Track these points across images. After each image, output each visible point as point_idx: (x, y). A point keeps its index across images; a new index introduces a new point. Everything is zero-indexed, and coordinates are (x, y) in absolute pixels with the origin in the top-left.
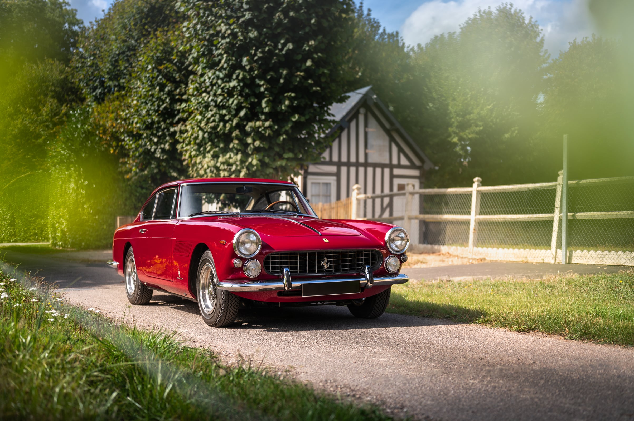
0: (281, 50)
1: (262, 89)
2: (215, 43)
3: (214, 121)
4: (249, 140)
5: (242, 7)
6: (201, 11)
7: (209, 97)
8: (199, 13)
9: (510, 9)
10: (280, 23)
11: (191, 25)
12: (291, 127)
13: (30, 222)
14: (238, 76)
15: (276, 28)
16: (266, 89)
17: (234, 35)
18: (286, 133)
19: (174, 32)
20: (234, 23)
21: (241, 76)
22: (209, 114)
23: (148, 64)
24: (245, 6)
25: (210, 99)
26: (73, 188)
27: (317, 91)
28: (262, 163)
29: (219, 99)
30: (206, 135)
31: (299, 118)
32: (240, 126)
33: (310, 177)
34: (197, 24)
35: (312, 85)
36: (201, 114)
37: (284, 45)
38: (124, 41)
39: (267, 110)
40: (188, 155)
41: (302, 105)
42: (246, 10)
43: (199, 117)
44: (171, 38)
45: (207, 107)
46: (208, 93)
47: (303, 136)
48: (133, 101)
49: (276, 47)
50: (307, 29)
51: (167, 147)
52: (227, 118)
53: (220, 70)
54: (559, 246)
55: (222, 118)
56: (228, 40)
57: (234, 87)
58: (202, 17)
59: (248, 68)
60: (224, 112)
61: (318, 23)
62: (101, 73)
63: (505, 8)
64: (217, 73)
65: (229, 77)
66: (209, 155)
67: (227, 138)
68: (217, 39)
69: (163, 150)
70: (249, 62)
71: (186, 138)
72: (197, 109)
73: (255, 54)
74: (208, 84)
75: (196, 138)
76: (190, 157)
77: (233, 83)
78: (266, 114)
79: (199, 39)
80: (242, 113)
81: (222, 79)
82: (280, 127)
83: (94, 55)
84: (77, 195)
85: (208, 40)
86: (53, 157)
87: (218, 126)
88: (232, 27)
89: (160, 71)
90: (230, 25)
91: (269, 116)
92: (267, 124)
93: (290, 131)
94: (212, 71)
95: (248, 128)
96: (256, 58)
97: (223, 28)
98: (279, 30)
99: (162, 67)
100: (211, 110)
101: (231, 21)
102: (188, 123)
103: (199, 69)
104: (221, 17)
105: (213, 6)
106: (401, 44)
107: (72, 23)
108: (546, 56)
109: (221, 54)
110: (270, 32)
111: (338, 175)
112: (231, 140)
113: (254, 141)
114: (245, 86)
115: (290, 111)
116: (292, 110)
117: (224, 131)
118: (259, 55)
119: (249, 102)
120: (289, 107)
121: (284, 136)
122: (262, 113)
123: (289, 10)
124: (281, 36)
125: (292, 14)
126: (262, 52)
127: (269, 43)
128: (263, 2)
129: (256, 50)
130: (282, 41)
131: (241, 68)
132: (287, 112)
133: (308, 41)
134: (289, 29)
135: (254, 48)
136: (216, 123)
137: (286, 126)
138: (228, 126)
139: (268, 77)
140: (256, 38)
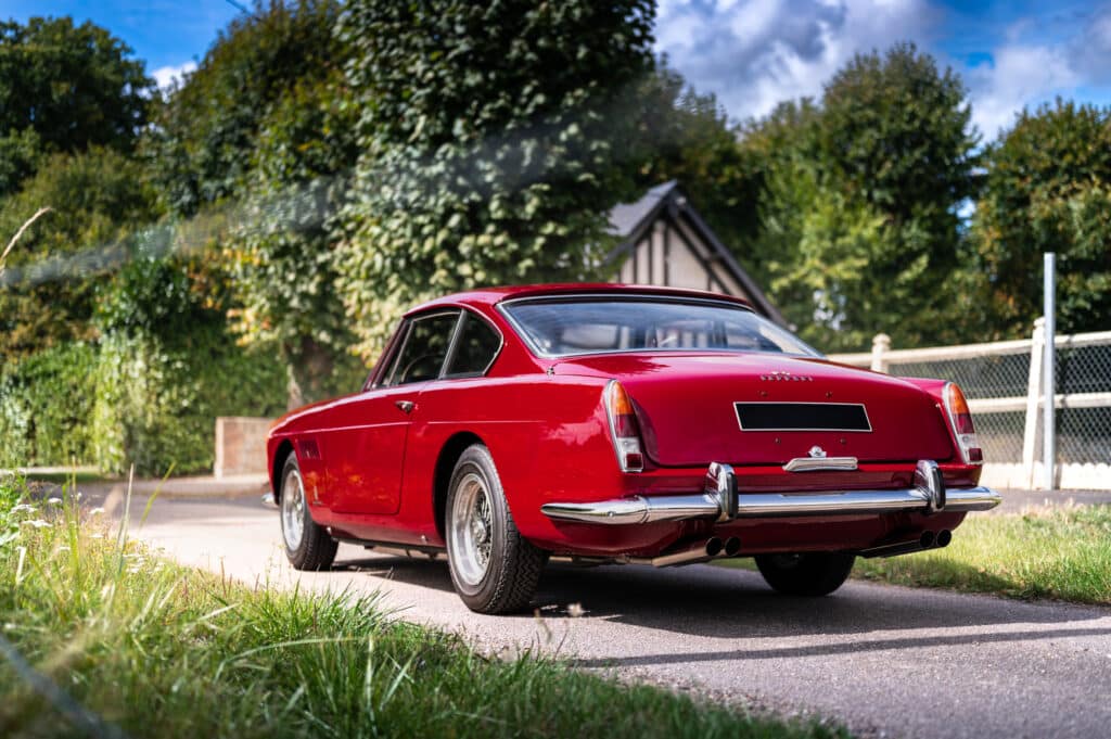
0: (524, 107)
1: (488, 178)
2: (405, 95)
3: (403, 236)
4: (466, 270)
5: (452, 30)
6: (380, 40)
7: (394, 194)
8: (375, 44)
9: (911, 54)
10: (520, 61)
11: (362, 65)
12: (543, 247)
13: (62, 431)
14: (445, 154)
15: (514, 69)
16: (497, 179)
17: (439, 81)
18: (534, 256)
19: (326, 84)
20: (438, 60)
21: (450, 155)
22: (394, 224)
23: (279, 142)
24: (459, 29)
25: (396, 197)
26: (140, 370)
27: (587, 181)
29: (412, 197)
30: (388, 262)
31: (556, 229)
32: (450, 246)
34: (371, 63)
35: (579, 171)
36: (379, 223)
37: (531, 96)
38: (234, 109)
39: (499, 215)
40: (355, 297)
41: (561, 207)
42: (461, 36)
43: (375, 230)
44: (320, 96)
45: (389, 210)
46: (393, 186)
47: (562, 264)
48: (251, 207)
49: (514, 102)
50: (571, 70)
51: (312, 288)
52: (426, 230)
53: (415, 144)
54: (1039, 456)
55: (417, 231)
56: (428, 90)
57: (439, 175)
58: (381, 50)
59: (464, 138)
60: (421, 219)
61: (590, 58)
62: (192, 167)
63: (902, 52)
64: (410, 149)
65: (427, 159)
66: (394, 298)
67: (427, 265)
68: (408, 89)
69: (304, 296)
70: (466, 128)
71: (352, 267)
72: (372, 216)
73: (477, 116)
74: (391, 169)
75: (371, 267)
76: (360, 301)
77: (439, 168)
78: (496, 222)
79: (376, 89)
80: (454, 221)
81: (417, 160)
82: (523, 246)
83: (180, 135)
84: (148, 380)
85: (393, 92)
86: (105, 316)
87: (410, 244)
88: (436, 67)
89: (299, 156)
90: (433, 63)
91: (502, 225)
92: (499, 240)
93: (541, 253)
94: (400, 146)
95: (464, 249)
96: (478, 122)
97: (419, 67)
98: (520, 72)
99: (303, 148)
100: (398, 217)
101: (434, 56)
102: (355, 240)
103: (376, 144)
104: (415, 49)
105: (402, 30)
106: (719, 117)
107: (137, 85)
108: (976, 136)
109: (416, 115)
110: (503, 76)
112: (433, 269)
113: (475, 270)
114: (460, 172)
115: (539, 216)
116: (544, 214)
117: (421, 254)
118: (485, 115)
119: (466, 201)
120: (539, 209)
121: (528, 262)
122: (490, 220)
123: (538, 37)
124: (524, 81)
125: (541, 42)
126: (491, 111)
127: (502, 94)
128: (490, 23)
129: (480, 107)
130: (527, 90)
131: (452, 139)
132: (534, 217)
133: (573, 90)
134: (537, 70)
135: (475, 104)
136: (407, 240)
137: (533, 243)
138: (428, 245)
139: (500, 155)
140: (478, 87)
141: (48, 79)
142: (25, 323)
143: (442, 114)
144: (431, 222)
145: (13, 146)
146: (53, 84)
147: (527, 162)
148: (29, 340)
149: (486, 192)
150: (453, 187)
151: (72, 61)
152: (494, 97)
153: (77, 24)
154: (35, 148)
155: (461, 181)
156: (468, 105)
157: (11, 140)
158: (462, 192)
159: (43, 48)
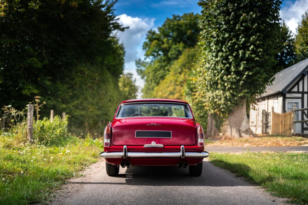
0: (240, 41)
1: (231, 60)
2: (211, 40)
4: (226, 84)
10: (239, 30)
12: (245, 78)
14: (220, 55)
15: (238, 32)
16: (233, 61)
17: (218, 36)
18: (243, 80)
24: (223, 23)
27: (257, 60)
28: (232, 95)
31: (248, 73)
32: (222, 78)
33: (287, 100)
35: (255, 57)
39: (234, 70)
40: (202, 92)
42: (224, 25)
49: (237, 40)
50: (252, 31)
52: (216, 75)
53: (213, 52)
55: (214, 75)
56: (216, 39)
59: (224, 51)
60: (215, 72)
61: (257, 27)
64: (213, 54)
65: (217, 56)
67: (216, 83)
70: (225, 48)
71: (200, 84)
73: (227, 45)
75: (205, 84)
77: (219, 59)
80: (223, 72)
81: (214, 56)
82: (241, 78)
90: (217, 32)
91: (235, 73)
92: (233, 76)
93: (245, 80)
94: (211, 53)
95: (225, 79)
97: (214, 33)
98: (239, 32)
101: (217, 30)
103: (207, 53)
109: (213, 45)
110: (235, 34)
111: (302, 98)
112: (218, 85)
113: (228, 84)
114: (224, 59)
115: (244, 70)
116: (246, 69)
117: (215, 81)
118: (229, 44)
119: (226, 66)
120: (244, 68)
121: (242, 82)
122: (232, 71)
123: (243, 23)
124: (240, 35)
125: (244, 24)
126: (231, 43)
127: (233, 39)
128: (231, 20)
129: (228, 43)
130: (241, 37)
131: (222, 51)
132: (243, 70)
133: (252, 36)
134: (243, 31)
135: (227, 41)
136: (212, 77)
137: (243, 77)
138: (217, 78)
139: (234, 55)
140: (228, 37)
141: (186, 30)
142: (178, 93)
143: (220, 45)
144: (218, 72)
145: (178, 47)
146: (187, 31)
147: (240, 56)
148: (179, 97)
149: (230, 64)
150: (223, 63)
151: (192, 24)
152: (231, 39)
153: (195, 14)
154: (182, 47)
155: (224, 61)
156: (225, 42)
157: (177, 46)
158: (225, 64)
159: (185, 21)
